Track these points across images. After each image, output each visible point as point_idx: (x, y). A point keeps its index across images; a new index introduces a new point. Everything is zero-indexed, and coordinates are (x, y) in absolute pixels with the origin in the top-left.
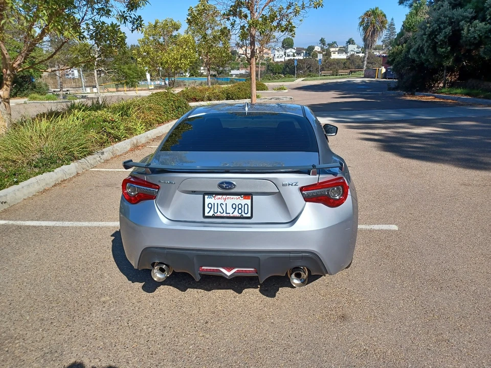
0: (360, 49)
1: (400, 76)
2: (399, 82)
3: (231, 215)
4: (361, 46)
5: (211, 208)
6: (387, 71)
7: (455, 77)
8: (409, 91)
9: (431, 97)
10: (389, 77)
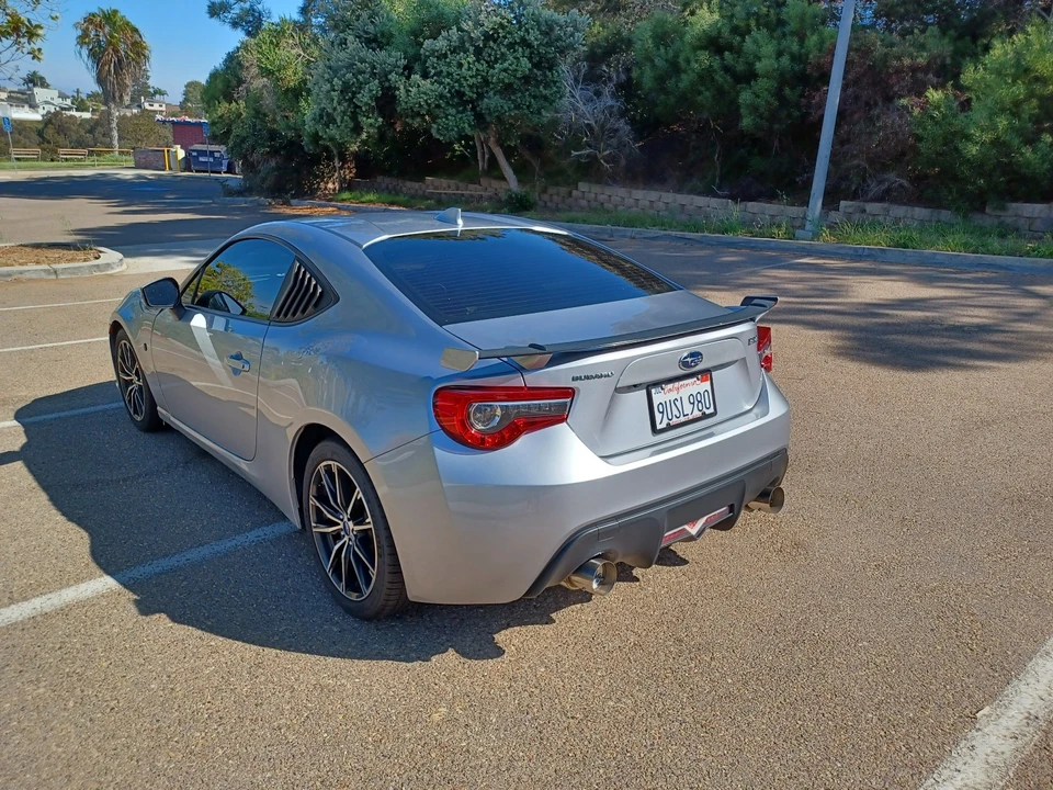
0: (69, 102)
1: (249, 167)
2: (243, 179)
3: (691, 417)
4: (70, 95)
5: (663, 413)
6: (188, 154)
7: (351, 172)
8: (277, 197)
9: (330, 209)
10: (197, 168)
